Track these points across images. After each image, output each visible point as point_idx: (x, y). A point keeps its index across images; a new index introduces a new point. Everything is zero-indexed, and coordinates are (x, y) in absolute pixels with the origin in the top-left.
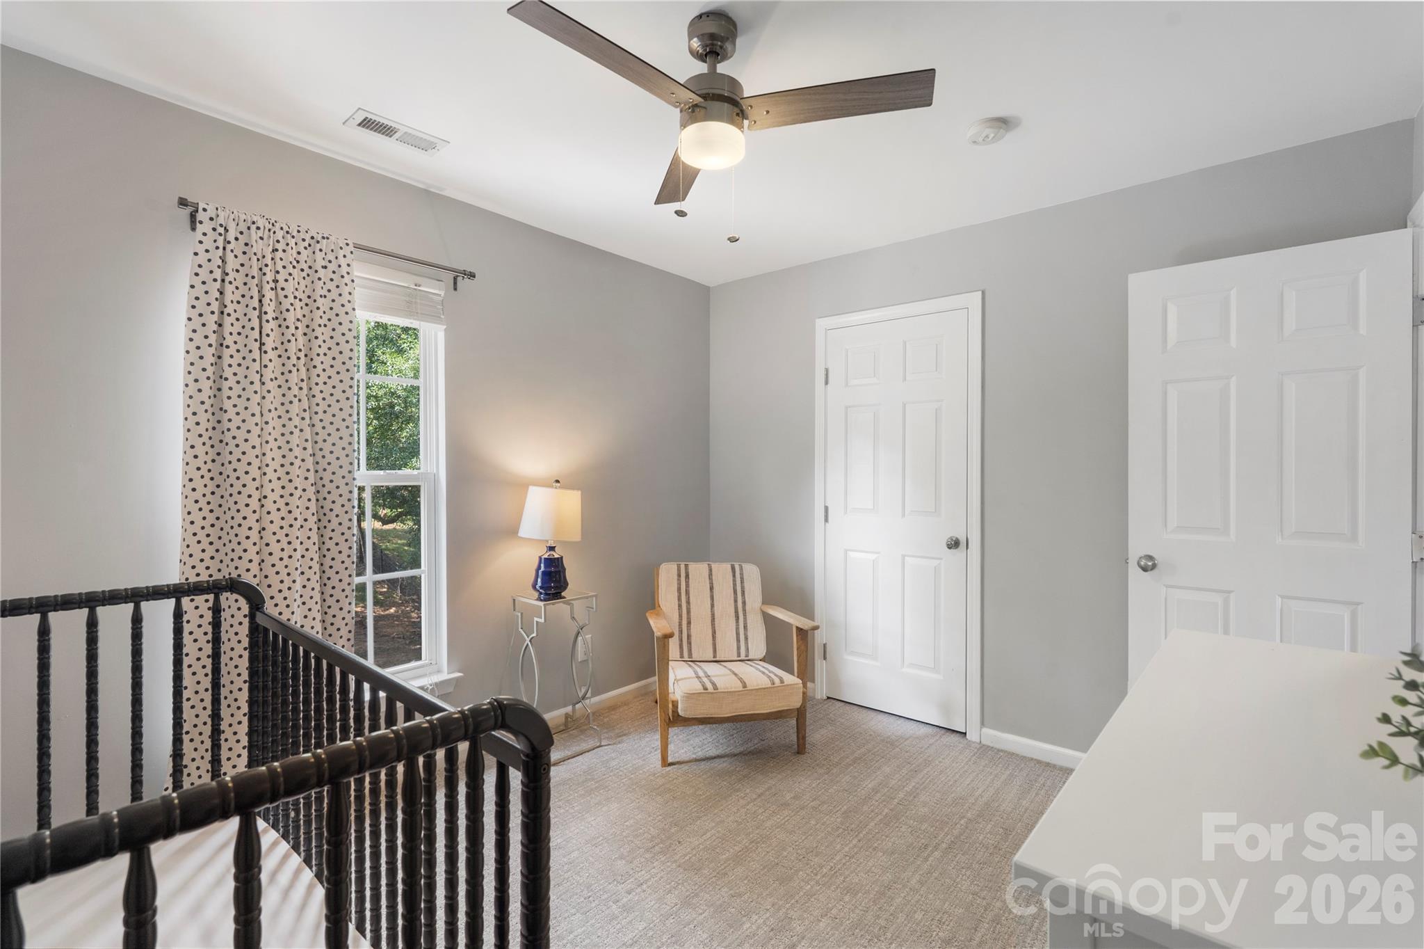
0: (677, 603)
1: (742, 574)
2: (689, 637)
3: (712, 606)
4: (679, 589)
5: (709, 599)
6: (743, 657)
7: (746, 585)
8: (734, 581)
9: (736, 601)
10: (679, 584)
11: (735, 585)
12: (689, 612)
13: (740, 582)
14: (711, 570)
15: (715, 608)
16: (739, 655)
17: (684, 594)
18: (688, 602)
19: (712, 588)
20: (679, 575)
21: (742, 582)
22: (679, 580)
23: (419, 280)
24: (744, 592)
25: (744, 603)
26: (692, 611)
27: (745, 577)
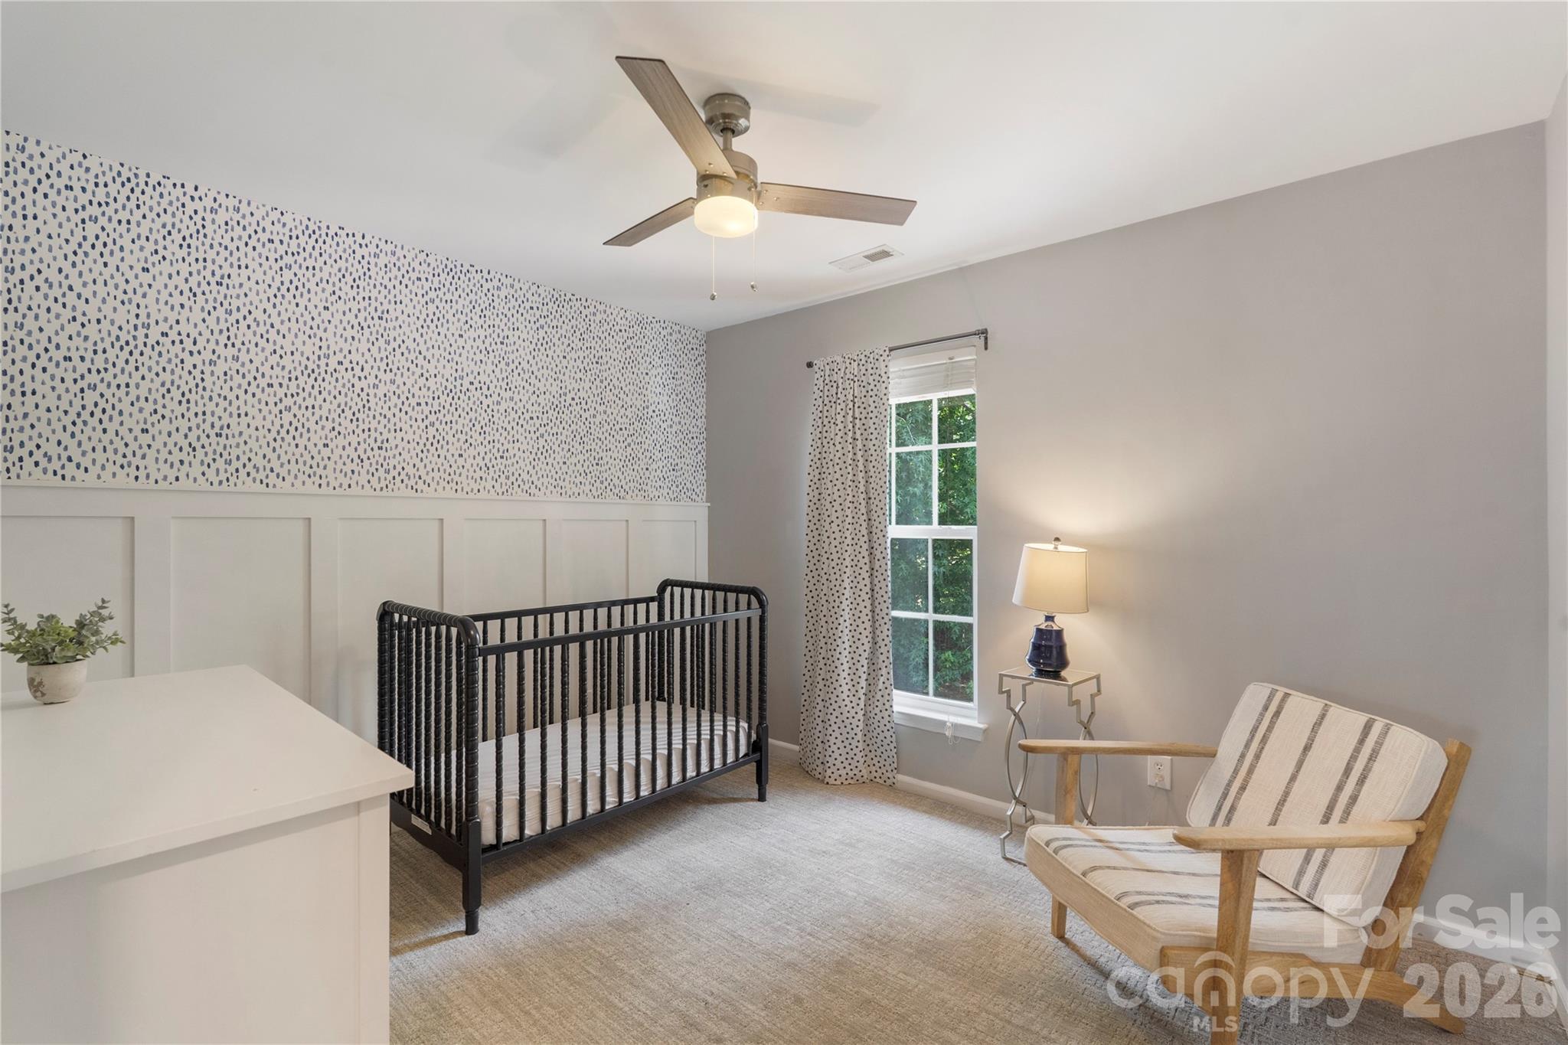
0: (1241, 748)
1: (1379, 744)
2: (1233, 809)
3: (1293, 778)
4: (1255, 729)
5: (1294, 763)
6: (1302, 892)
7: (1377, 767)
8: (1357, 750)
9: (1339, 788)
10: (1259, 721)
11: (1353, 758)
12: (1251, 771)
13: (1367, 756)
14: (1323, 716)
15: (1297, 784)
16: (1296, 885)
17: (1259, 739)
18: (1257, 757)
19: (1307, 748)
20: (1266, 708)
21: (1372, 758)
22: (1262, 715)
23: (951, 353)
24: (1365, 777)
25: (1354, 799)
26: (1257, 771)
27: (1382, 751)
